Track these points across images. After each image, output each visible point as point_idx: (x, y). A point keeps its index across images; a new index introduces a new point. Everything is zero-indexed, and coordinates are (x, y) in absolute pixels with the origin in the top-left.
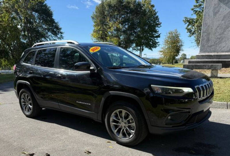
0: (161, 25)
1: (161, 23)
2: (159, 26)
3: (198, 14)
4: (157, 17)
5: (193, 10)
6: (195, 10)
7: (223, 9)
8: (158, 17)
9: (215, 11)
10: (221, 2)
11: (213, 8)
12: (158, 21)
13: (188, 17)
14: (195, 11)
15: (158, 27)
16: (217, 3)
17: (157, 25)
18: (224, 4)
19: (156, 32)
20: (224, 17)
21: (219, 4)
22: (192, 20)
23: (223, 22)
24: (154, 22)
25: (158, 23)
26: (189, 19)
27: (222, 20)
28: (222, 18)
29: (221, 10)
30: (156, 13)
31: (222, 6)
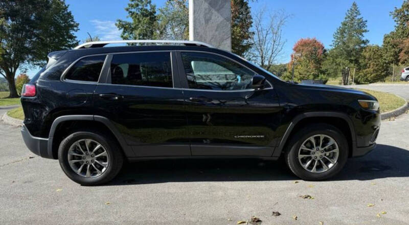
0: (79, 27)
1: (78, 24)
2: (75, 28)
3: (136, 16)
4: (69, 14)
5: (127, 10)
6: (130, 10)
7: (216, 16)
8: (72, 15)
9: (207, 18)
10: (212, 7)
11: (203, 14)
12: (72, 21)
13: (123, 20)
14: (131, 12)
15: (74, 30)
16: (207, 7)
17: (72, 26)
18: (216, 10)
19: (72, 37)
20: (218, 27)
21: (210, 10)
22: (129, 24)
23: (217, 33)
24: (66, 21)
25: (72, 23)
26: (124, 23)
27: (216, 31)
28: (216, 28)
29: (213, 18)
30: (67, 7)
31: (213, 12)
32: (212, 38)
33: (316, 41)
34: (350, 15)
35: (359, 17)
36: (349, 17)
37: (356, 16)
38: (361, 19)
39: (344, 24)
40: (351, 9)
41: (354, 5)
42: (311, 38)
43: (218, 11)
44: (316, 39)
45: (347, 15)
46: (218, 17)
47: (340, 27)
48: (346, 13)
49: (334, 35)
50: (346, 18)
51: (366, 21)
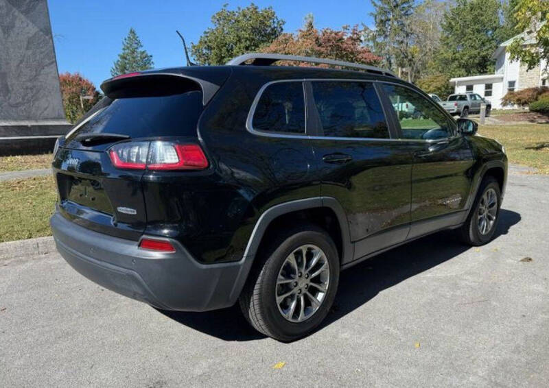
7: (22, 23)
9: (5, 23)
16: (4, 4)
18: (22, 12)
21: (10, 10)
28: (26, 43)
32: (21, 62)
33: (80, 79)
34: (129, 45)
35: (141, 50)
36: (128, 48)
37: (137, 48)
38: (144, 52)
39: (124, 58)
40: (129, 38)
41: (132, 32)
42: (72, 74)
43: (26, 13)
44: (81, 75)
45: (125, 46)
46: (27, 26)
47: (119, 61)
48: (123, 43)
49: (111, 71)
50: (124, 49)
51: (151, 56)
